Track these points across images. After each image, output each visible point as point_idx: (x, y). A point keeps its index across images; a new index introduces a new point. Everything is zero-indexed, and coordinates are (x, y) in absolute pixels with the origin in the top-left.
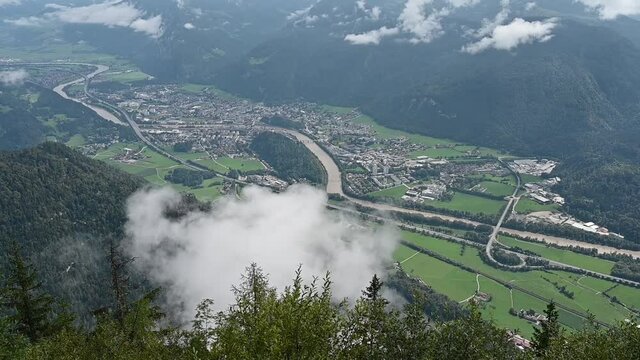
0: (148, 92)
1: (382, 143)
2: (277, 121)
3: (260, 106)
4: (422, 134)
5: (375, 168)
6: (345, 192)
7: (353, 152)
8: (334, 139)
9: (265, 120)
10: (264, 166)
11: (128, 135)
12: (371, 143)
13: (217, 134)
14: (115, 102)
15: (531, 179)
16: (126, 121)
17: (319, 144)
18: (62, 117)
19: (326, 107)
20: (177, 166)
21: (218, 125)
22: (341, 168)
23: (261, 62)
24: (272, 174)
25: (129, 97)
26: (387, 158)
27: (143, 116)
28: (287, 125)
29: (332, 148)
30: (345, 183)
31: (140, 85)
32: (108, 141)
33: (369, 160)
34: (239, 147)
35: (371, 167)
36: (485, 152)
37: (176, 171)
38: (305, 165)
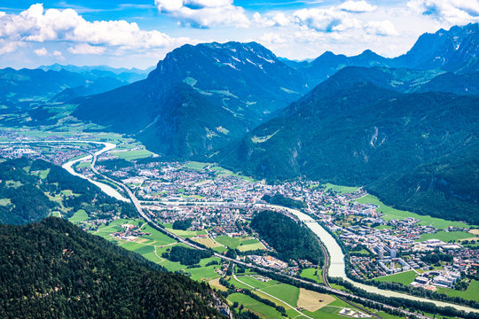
0: (152, 169)
1: (389, 224)
2: (279, 200)
3: (262, 183)
4: (433, 216)
5: (382, 250)
6: (349, 276)
7: (357, 233)
8: (338, 219)
9: (266, 198)
10: (261, 246)
11: (129, 211)
12: (377, 225)
13: (217, 212)
14: (119, 179)
16: (128, 197)
17: (322, 224)
18: (68, 193)
19: (329, 186)
20: (175, 243)
21: (219, 202)
22: (345, 249)
23: (264, 140)
24: (272, 254)
25: (133, 174)
26: (394, 240)
27: (145, 192)
28: (289, 204)
29: (335, 228)
30: (349, 267)
31: (144, 162)
32: (110, 217)
33: (373, 241)
34: (238, 226)
35: (376, 250)
37: (175, 249)
38: (306, 246)
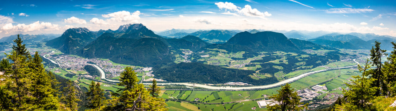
0: (62, 57)
1: (114, 67)
2: (90, 63)
3: (87, 59)
4: (124, 64)
5: (113, 72)
6: (106, 78)
7: (108, 69)
8: (104, 66)
9: (88, 62)
10: (87, 73)
11: (57, 66)
12: (112, 67)
13: (77, 66)
14: (55, 59)
15: (147, 72)
16: (57, 63)
17: (100, 67)
18: (44, 62)
19: (102, 59)
20: (67, 73)
21: (77, 64)
22: (105, 73)
23: (87, 49)
24: (89, 74)
25: (58, 58)
26: (115, 70)
27: (61, 62)
28: (93, 63)
29: (103, 68)
30: (106, 76)
31: (60, 55)
32: (53, 67)
33: (111, 70)
34: (81, 69)
35: (112, 72)
36: (137, 67)
37: (67, 74)
38: (96, 72)
